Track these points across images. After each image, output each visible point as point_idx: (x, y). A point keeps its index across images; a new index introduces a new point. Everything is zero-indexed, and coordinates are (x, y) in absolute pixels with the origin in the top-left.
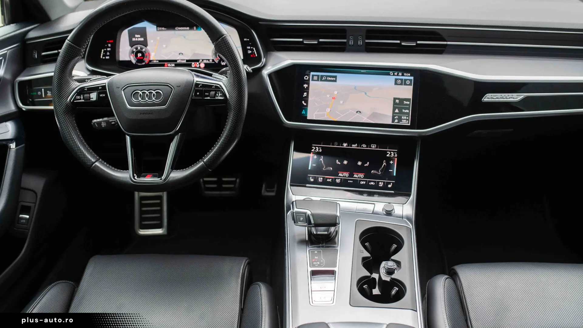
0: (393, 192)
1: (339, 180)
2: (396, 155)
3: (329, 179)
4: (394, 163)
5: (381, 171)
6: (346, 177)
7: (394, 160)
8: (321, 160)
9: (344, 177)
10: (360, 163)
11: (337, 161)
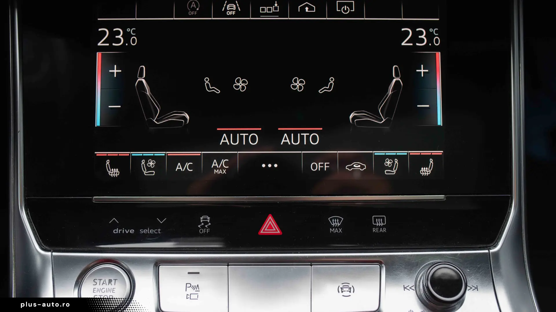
0: (442, 197)
1: (223, 161)
2: (437, 41)
3: (183, 160)
4: (431, 75)
5: (388, 113)
6: (248, 147)
7: (430, 64)
8: (141, 82)
9: (240, 147)
10: (298, 84)
11: (207, 81)
